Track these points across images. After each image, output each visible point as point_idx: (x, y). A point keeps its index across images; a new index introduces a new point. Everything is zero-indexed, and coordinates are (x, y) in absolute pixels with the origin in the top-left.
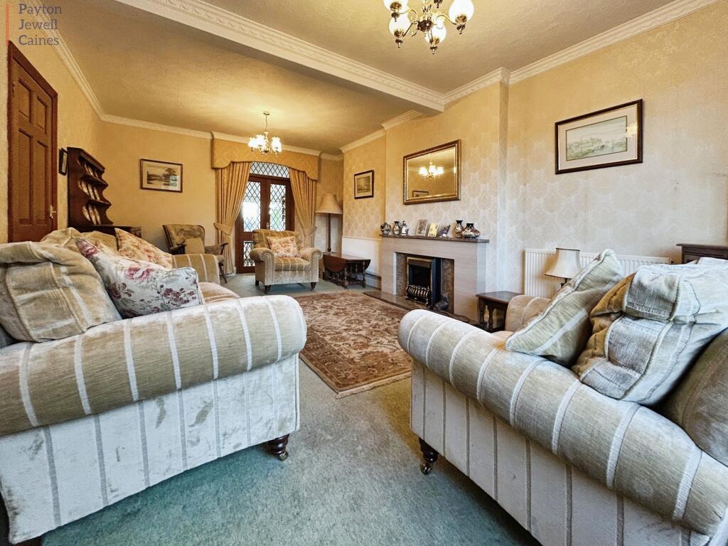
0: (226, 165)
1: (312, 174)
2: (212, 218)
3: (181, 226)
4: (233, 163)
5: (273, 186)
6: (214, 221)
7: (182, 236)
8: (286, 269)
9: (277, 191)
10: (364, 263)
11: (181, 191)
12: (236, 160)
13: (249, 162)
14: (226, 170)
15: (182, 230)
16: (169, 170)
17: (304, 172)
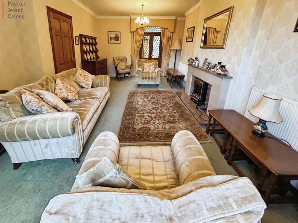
0: (135, 30)
1: (171, 29)
2: (130, 53)
3: (119, 57)
4: (138, 28)
5: (155, 36)
6: (131, 54)
7: (119, 61)
8: (146, 78)
9: (157, 38)
10: (182, 77)
11: (120, 43)
12: (139, 27)
13: (144, 27)
14: (135, 32)
15: (119, 59)
16: (116, 35)
17: (167, 29)
